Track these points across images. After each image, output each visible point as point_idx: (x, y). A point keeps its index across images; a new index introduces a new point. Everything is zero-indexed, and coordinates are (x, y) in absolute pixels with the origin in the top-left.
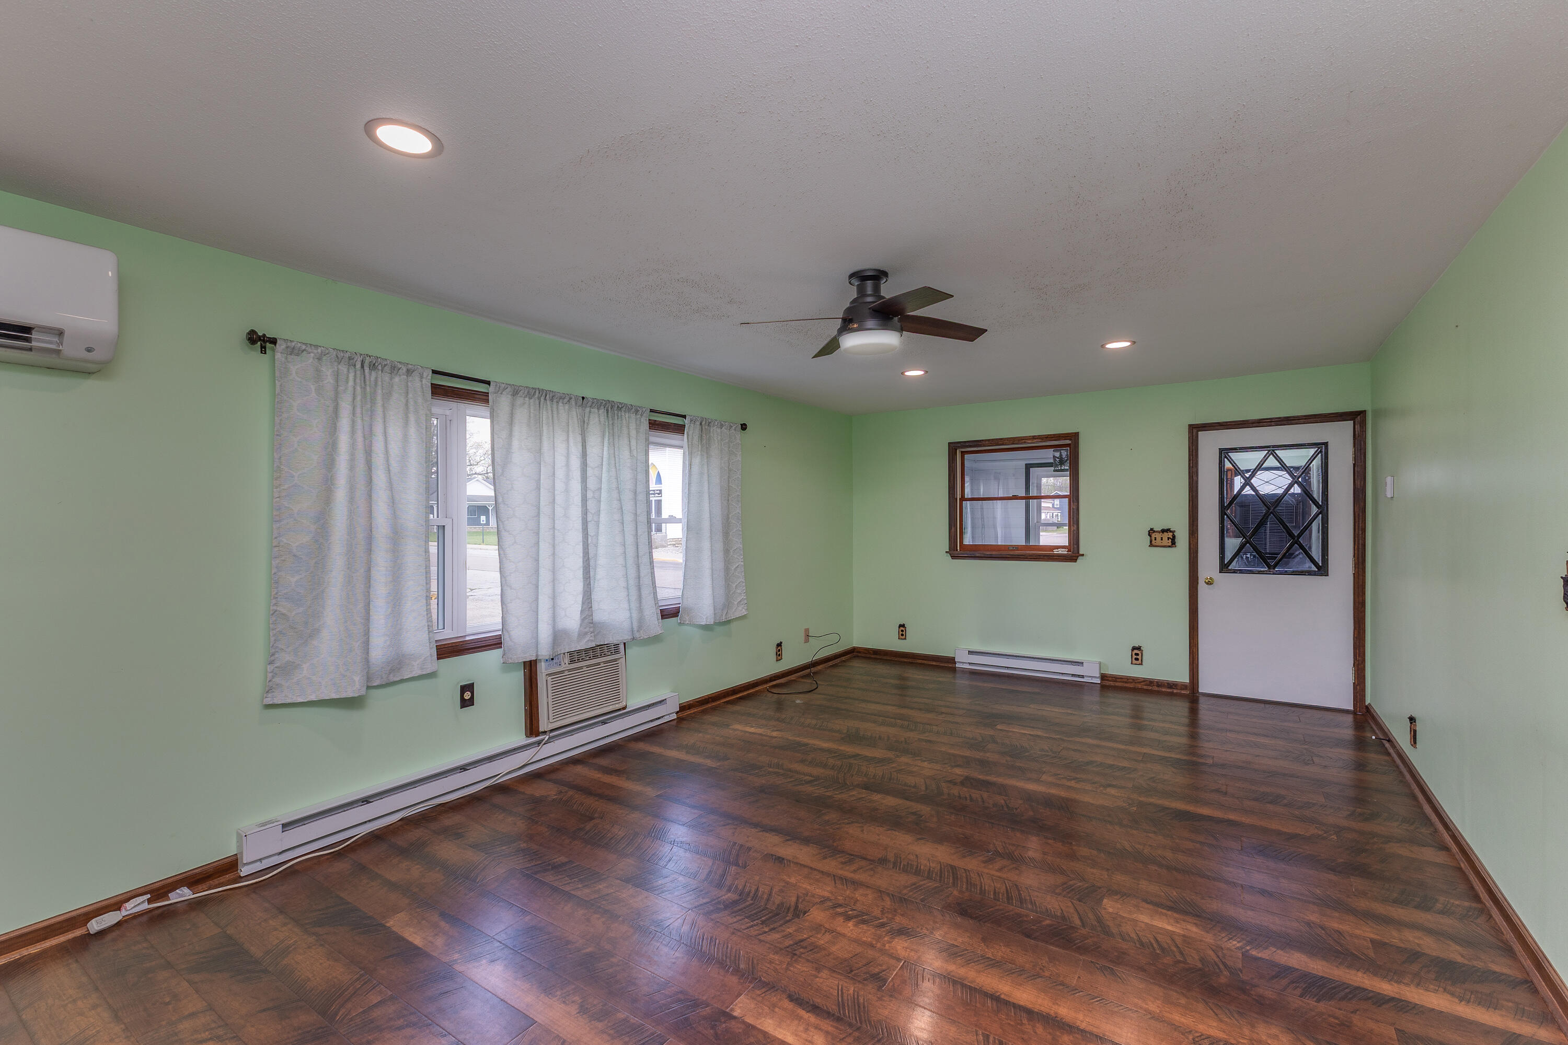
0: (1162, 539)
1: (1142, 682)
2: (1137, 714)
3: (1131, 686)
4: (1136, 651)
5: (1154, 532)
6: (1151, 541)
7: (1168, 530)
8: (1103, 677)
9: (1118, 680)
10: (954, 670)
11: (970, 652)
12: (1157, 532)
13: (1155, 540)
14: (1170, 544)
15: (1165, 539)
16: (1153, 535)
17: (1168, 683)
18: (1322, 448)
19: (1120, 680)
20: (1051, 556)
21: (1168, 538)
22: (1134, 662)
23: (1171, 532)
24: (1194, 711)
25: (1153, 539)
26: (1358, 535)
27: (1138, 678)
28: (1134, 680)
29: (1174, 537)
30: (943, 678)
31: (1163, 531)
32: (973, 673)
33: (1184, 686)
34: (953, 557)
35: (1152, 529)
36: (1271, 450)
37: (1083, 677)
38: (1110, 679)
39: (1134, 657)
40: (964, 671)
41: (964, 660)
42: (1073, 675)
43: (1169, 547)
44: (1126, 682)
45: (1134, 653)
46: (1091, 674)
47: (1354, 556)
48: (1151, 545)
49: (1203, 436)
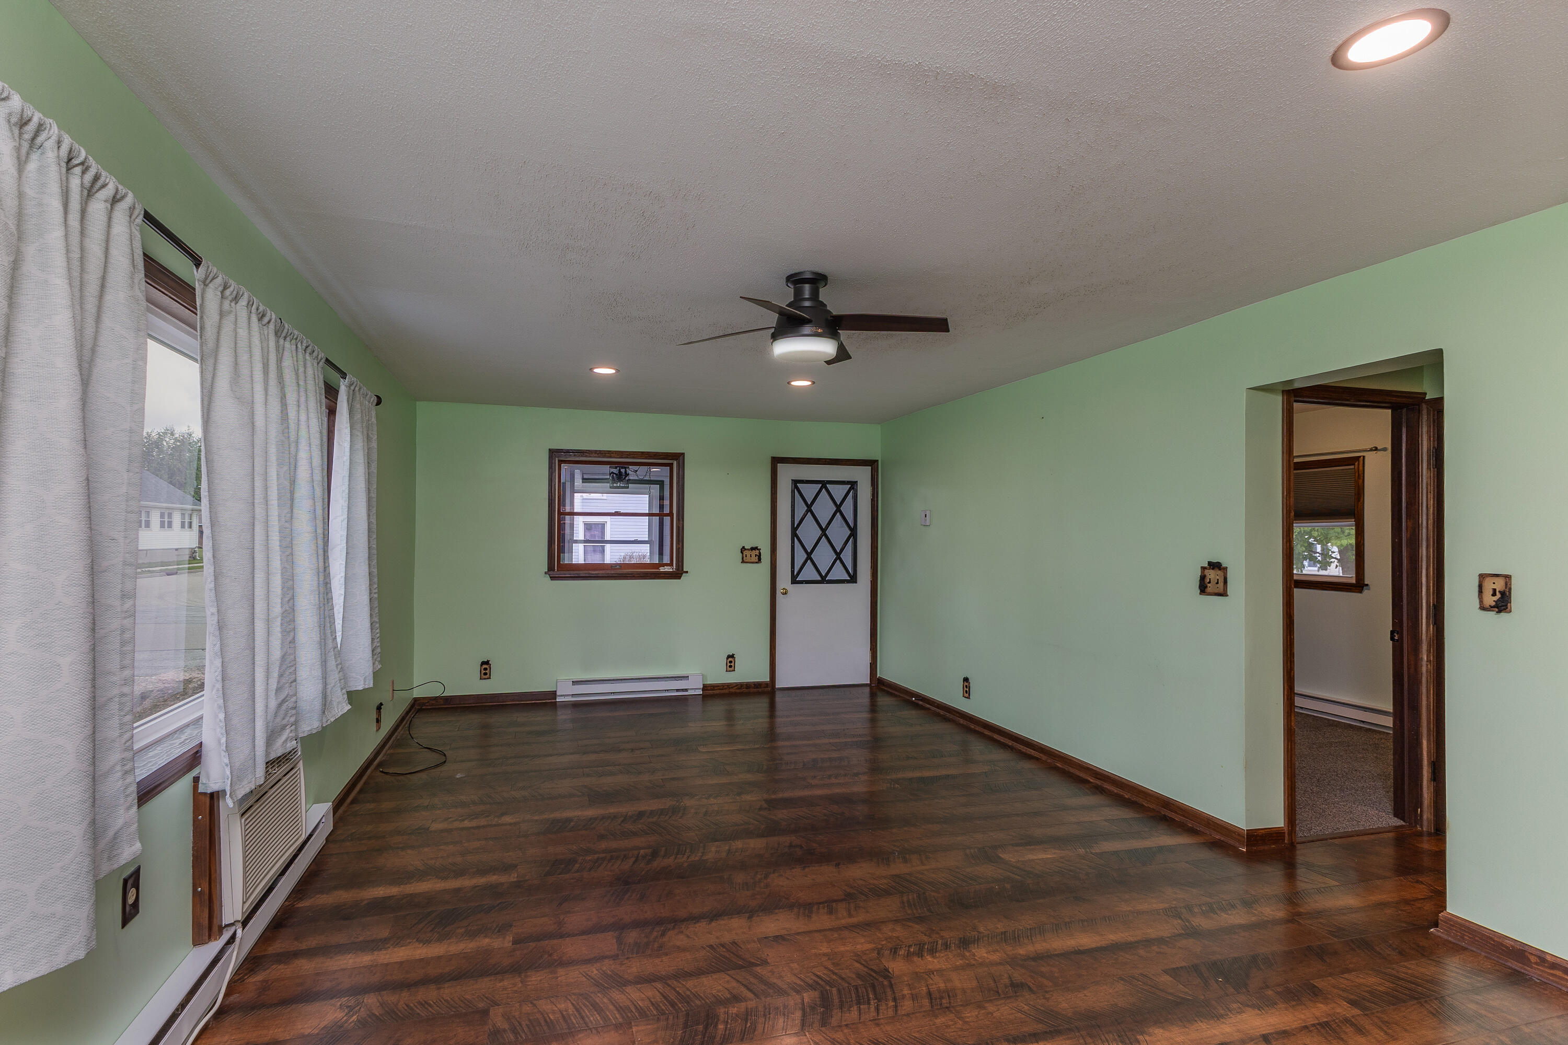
0: (751, 557)
1: (734, 687)
2: (730, 717)
3: (726, 691)
4: (730, 659)
5: (746, 549)
6: (743, 558)
7: (755, 548)
8: (705, 687)
9: (716, 688)
10: (554, 705)
11: (575, 683)
12: (748, 549)
13: (746, 557)
14: (757, 560)
15: (753, 556)
16: (744, 553)
17: (754, 684)
18: (853, 485)
19: (717, 688)
20: (658, 574)
21: (756, 555)
22: (729, 669)
23: (758, 549)
24: (772, 706)
25: (745, 556)
26: (874, 552)
27: (731, 684)
28: (729, 686)
29: (760, 553)
30: (539, 718)
31: (753, 549)
32: (576, 705)
33: (765, 685)
34: (552, 578)
35: (743, 547)
36: (824, 484)
37: (686, 690)
38: (709, 688)
39: (729, 664)
40: (566, 705)
41: (566, 692)
42: (678, 690)
43: (757, 563)
44: (722, 689)
45: (728, 661)
46: (694, 686)
47: (871, 568)
48: (743, 562)
49: (780, 466)
